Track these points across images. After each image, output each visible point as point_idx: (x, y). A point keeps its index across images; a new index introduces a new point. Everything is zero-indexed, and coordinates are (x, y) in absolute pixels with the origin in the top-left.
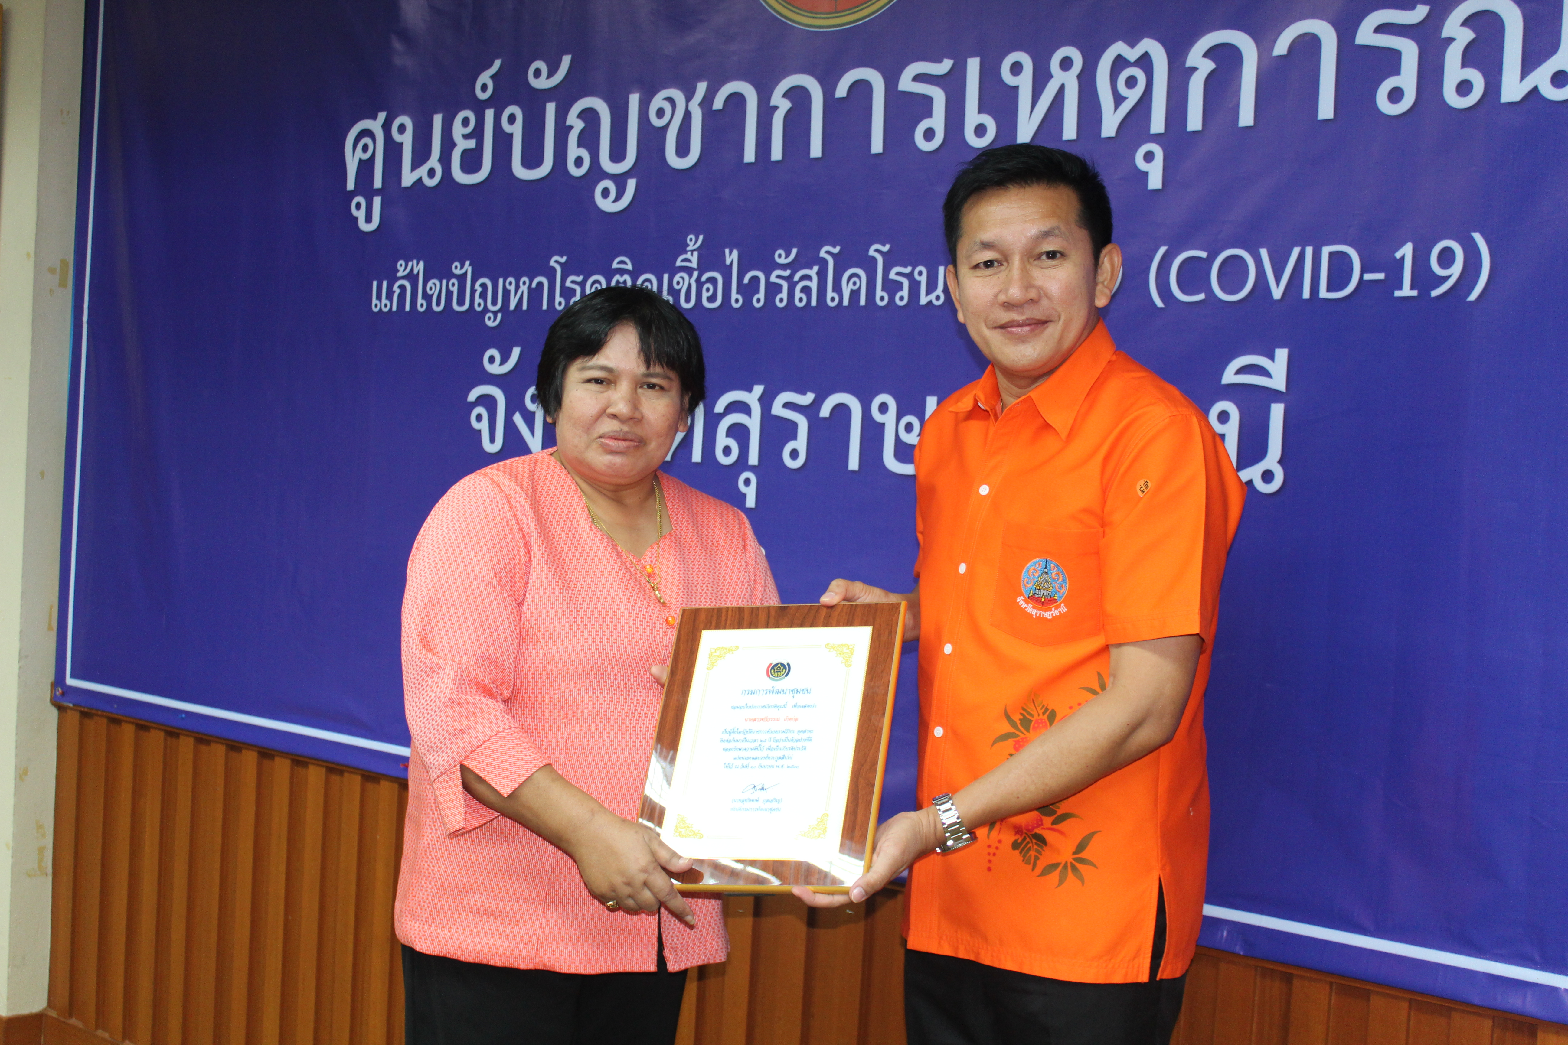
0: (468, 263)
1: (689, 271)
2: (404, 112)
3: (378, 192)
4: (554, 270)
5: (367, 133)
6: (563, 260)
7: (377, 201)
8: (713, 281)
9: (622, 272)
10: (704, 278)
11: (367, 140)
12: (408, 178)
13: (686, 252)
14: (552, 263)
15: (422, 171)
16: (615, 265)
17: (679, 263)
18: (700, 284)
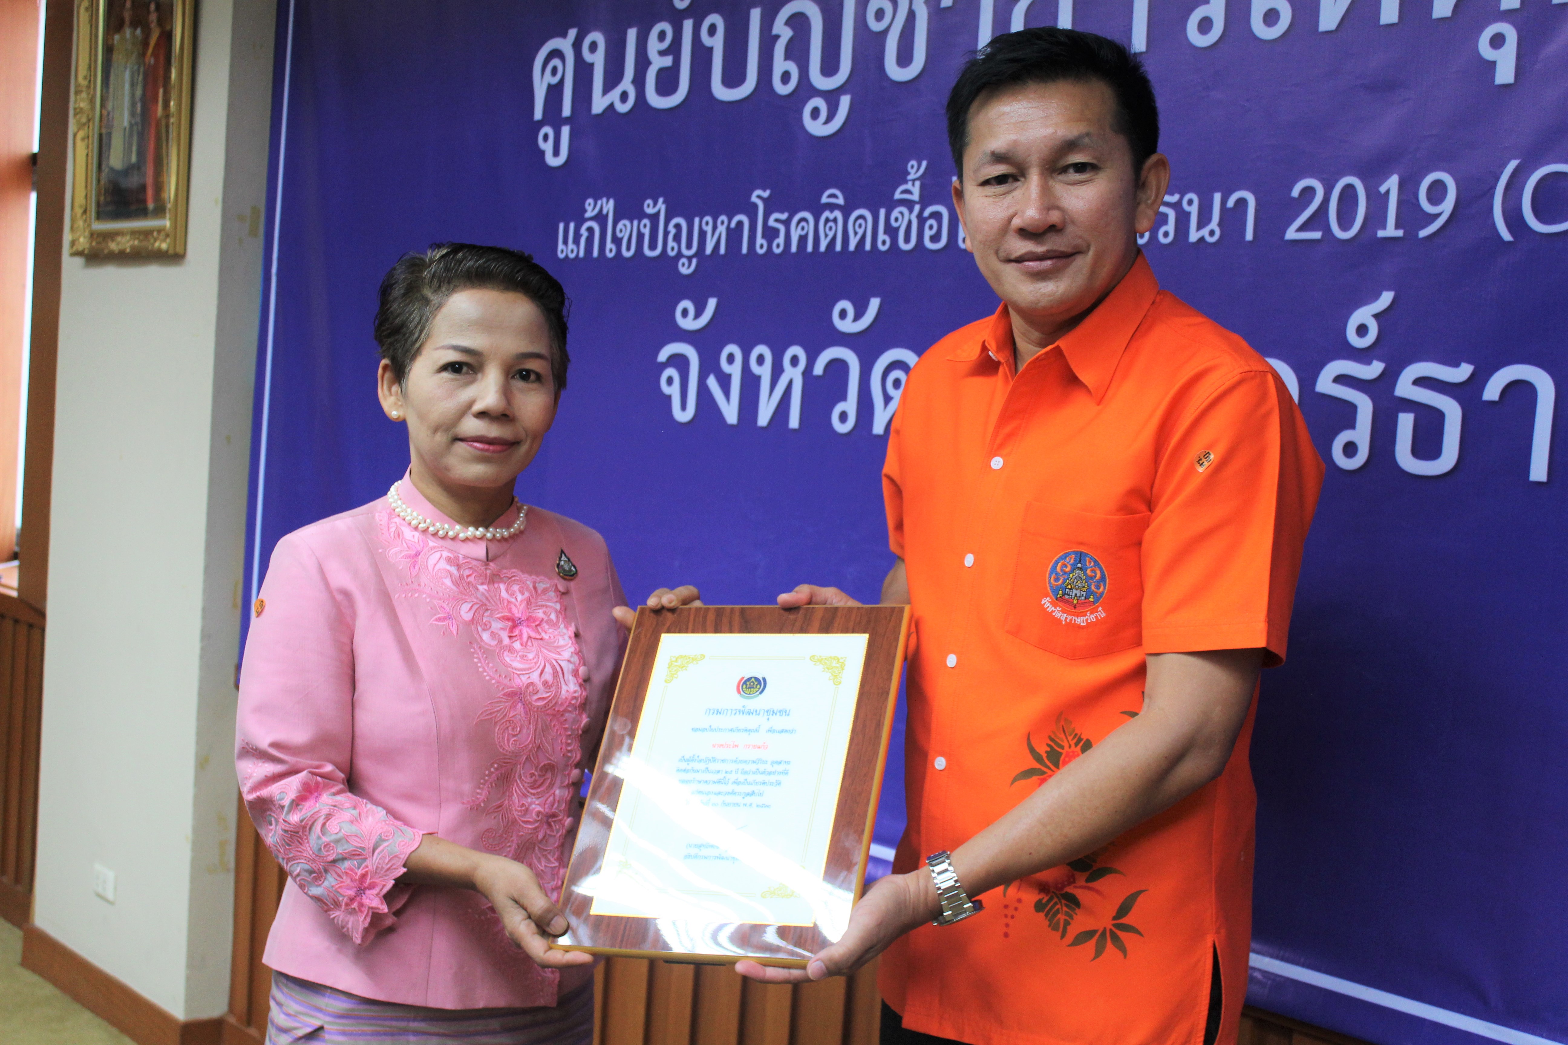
0: (661, 200)
1: (909, 204)
2: (596, 28)
3: (567, 121)
4: (755, 206)
5: (557, 53)
6: (766, 194)
7: (566, 131)
8: (937, 216)
9: (832, 207)
10: (926, 213)
11: (556, 62)
12: (599, 104)
13: (906, 182)
14: (754, 199)
15: (614, 96)
16: (824, 200)
17: (898, 195)
18: (922, 220)
